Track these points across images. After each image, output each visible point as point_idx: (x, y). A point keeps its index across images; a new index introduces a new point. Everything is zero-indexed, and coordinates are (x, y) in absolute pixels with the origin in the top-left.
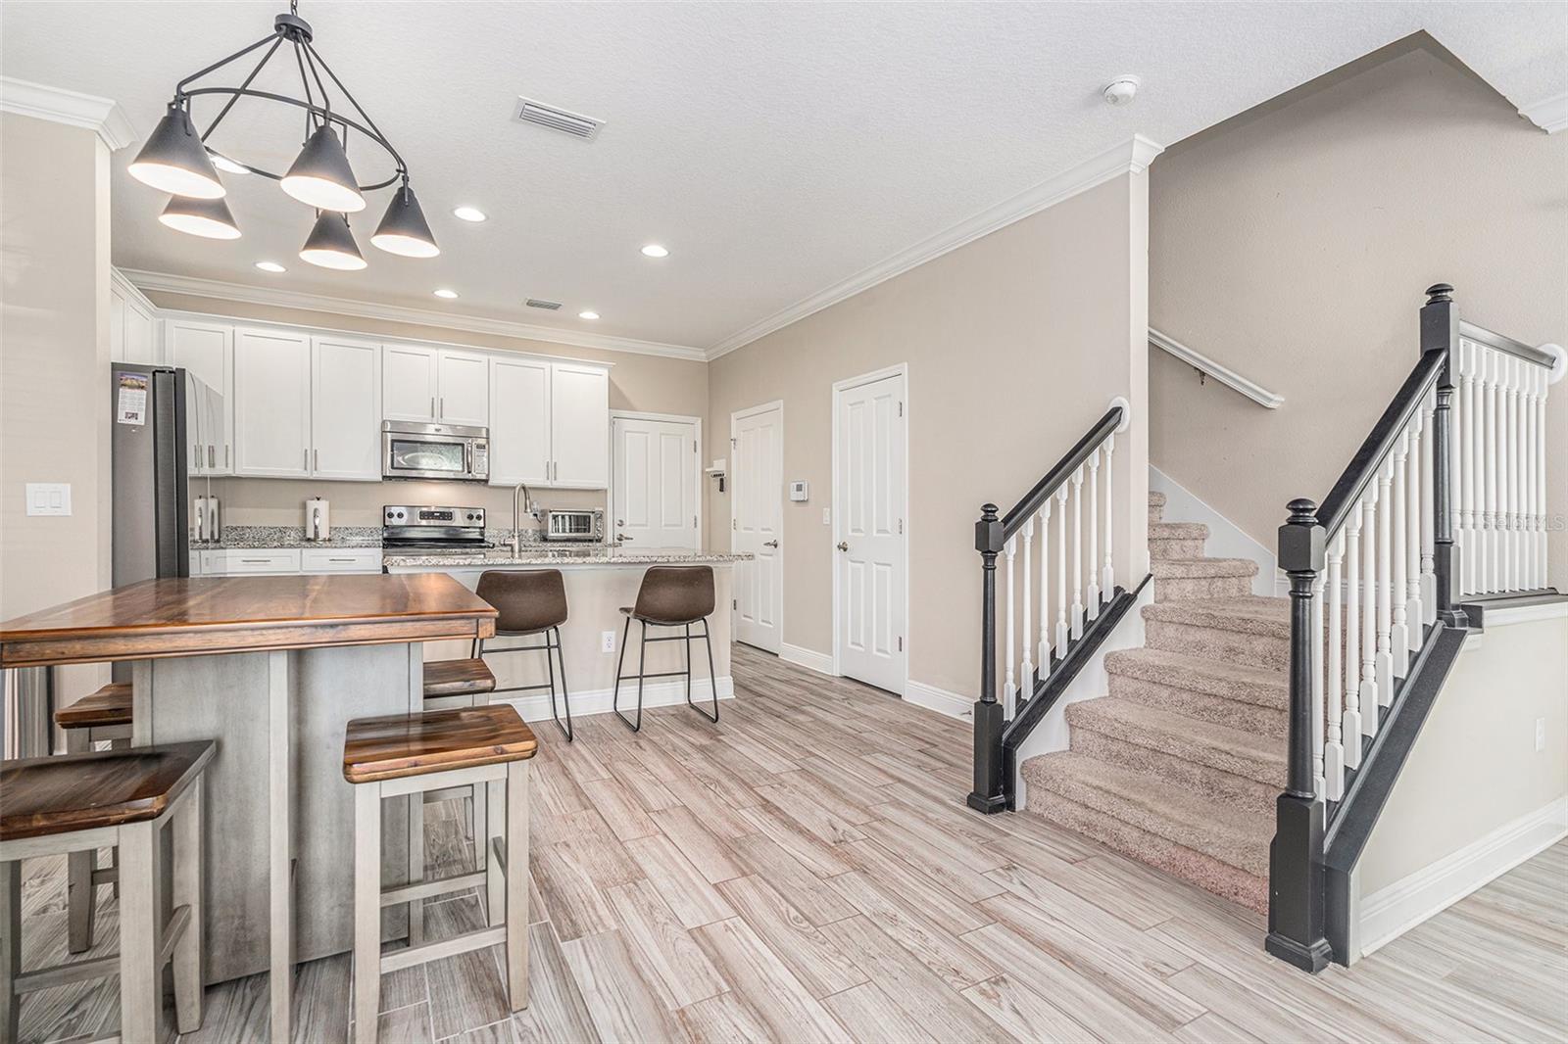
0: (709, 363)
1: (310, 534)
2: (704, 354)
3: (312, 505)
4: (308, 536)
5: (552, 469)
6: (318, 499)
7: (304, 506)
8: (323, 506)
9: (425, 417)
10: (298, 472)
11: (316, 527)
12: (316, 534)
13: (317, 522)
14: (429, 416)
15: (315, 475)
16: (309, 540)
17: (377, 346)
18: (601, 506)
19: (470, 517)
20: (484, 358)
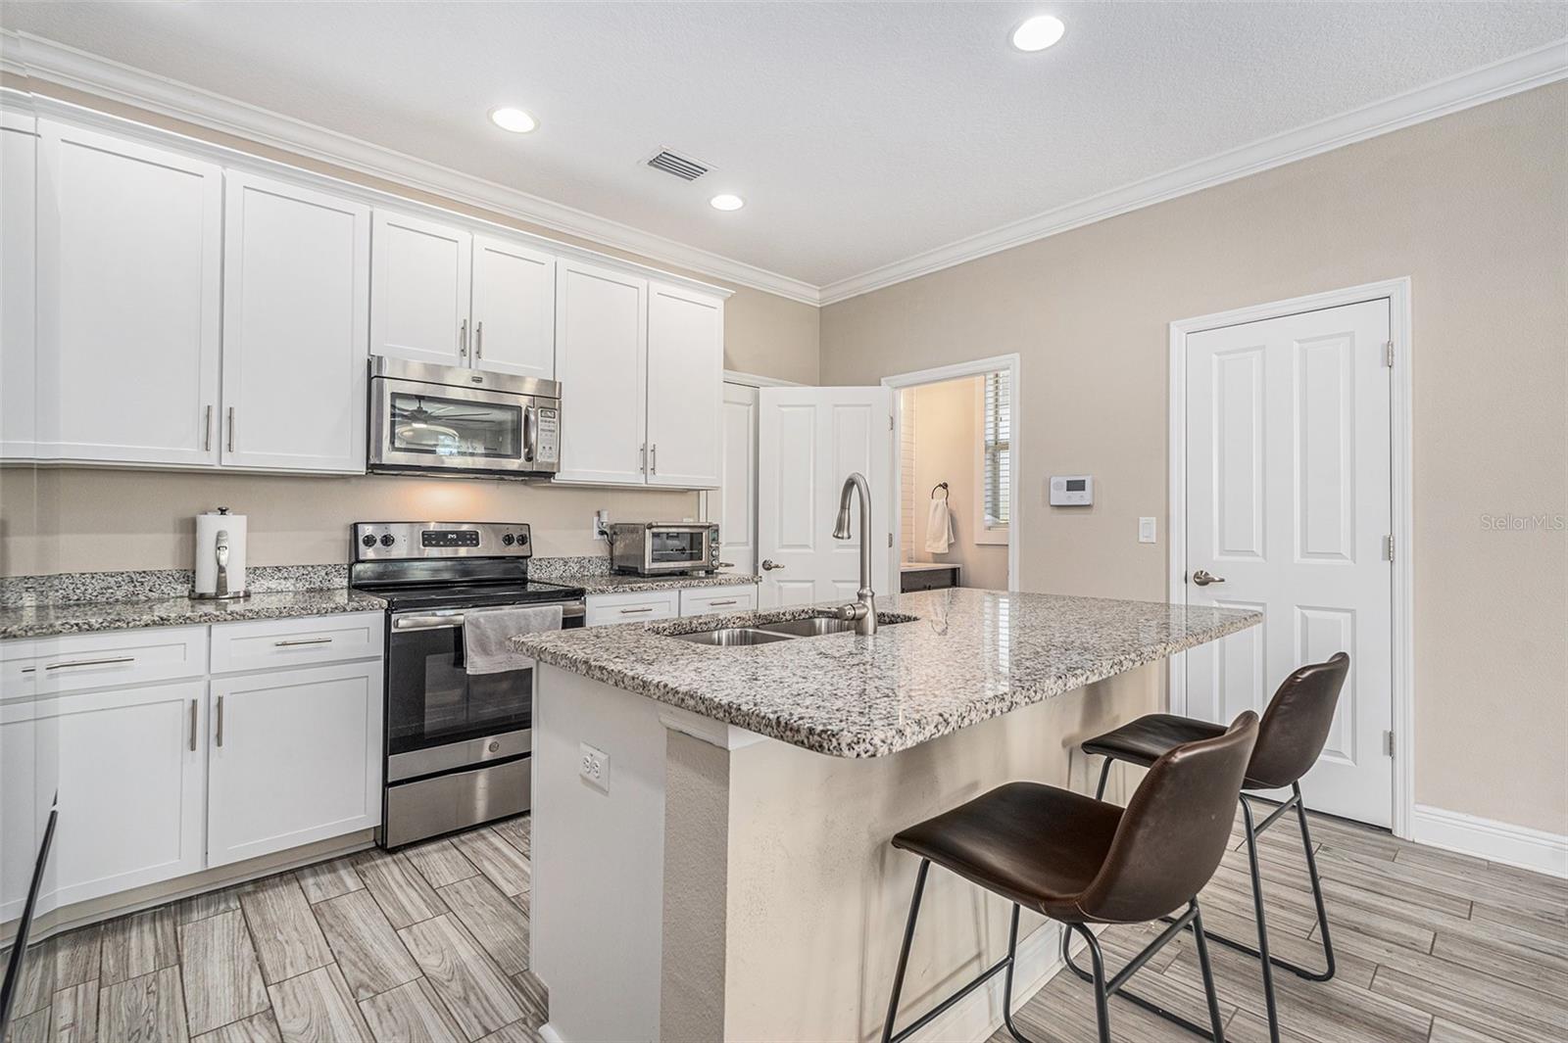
0: (821, 308)
1: (207, 584)
2: (817, 296)
3: (210, 525)
4: (199, 590)
5: (647, 455)
6: (223, 512)
7: (190, 527)
8: (235, 526)
9: (448, 354)
10: (191, 455)
11: (221, 569)
12: (221, 585)
13: (224, 557)
14: (455, 354)
15: (229, 462)
16: (202, 598)
17: (362, 210)
18: (689, 517)
19: (509, 540)
20: (549, 258)
